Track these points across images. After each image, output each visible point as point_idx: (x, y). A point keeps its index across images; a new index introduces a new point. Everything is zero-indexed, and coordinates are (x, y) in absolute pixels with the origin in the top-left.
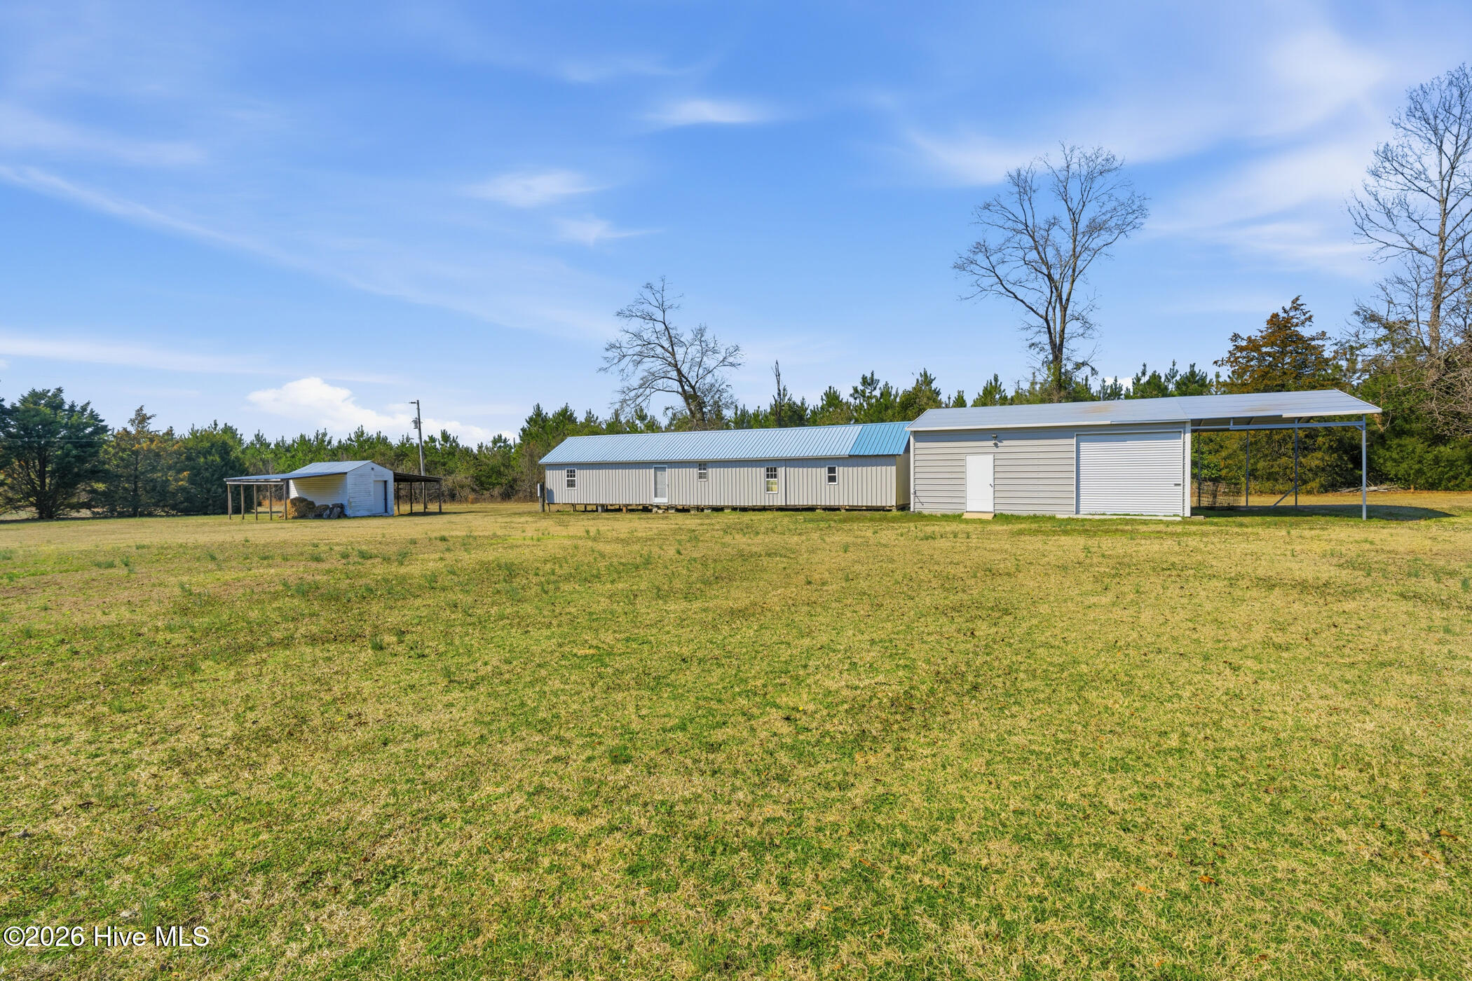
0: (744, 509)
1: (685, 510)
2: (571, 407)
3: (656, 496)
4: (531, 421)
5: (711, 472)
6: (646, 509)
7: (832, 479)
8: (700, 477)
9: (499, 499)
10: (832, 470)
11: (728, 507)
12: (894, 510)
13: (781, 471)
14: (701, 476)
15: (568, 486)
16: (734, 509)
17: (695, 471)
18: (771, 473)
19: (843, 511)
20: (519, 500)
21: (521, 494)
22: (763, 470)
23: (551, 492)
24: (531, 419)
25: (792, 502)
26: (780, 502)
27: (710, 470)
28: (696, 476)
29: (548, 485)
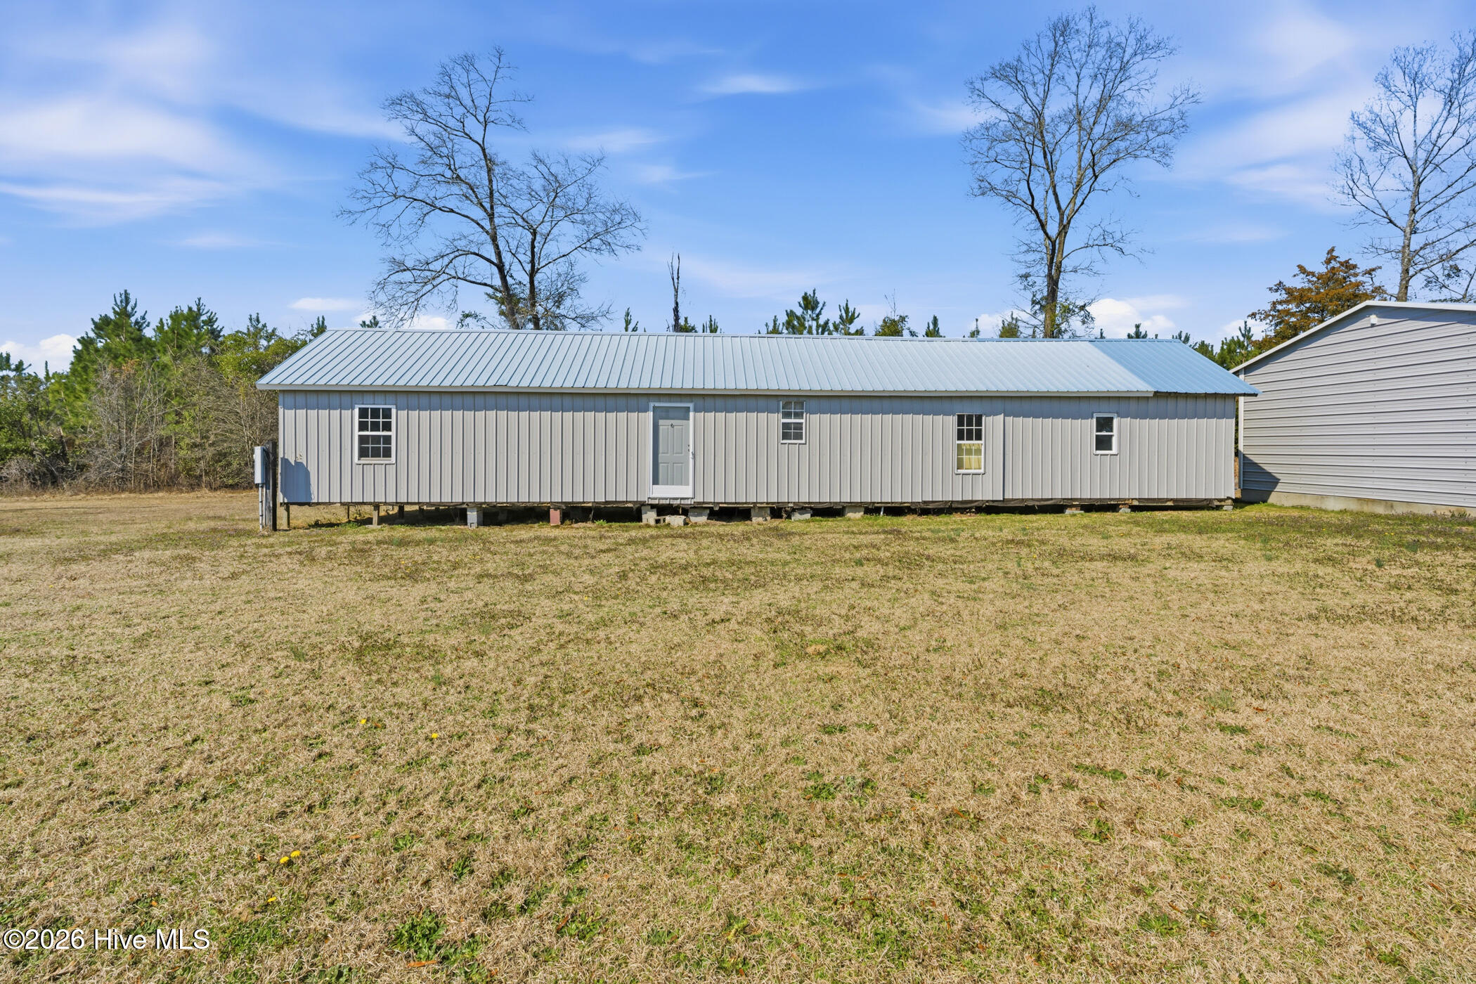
0: (896, 510)
1: (736, 513)
2: (210, 306)
3: (656, 481)
4: (102, 325)
5: (814, 422)
6: (626, 514)
7: (1104, 443)
8: (785, 436)
9: (26, 487)
10: (1104, 424)
11: (855, 506)
12: (1228, 507)
13: (993, 424)
14: (791, 432)
15: (363, 453)
16: (871, 510)
17: (777, 420)
18: (969, 428)
19: (1124, 510)
20: (89, 488)
21: (92, 475)
22: (952, 421)
23: (299, 472)
24: (105, 321)
25: (1018, 492)
26: (988, 492)
27: (815, 418)
28: (776, 431)
29: (287, 451)
